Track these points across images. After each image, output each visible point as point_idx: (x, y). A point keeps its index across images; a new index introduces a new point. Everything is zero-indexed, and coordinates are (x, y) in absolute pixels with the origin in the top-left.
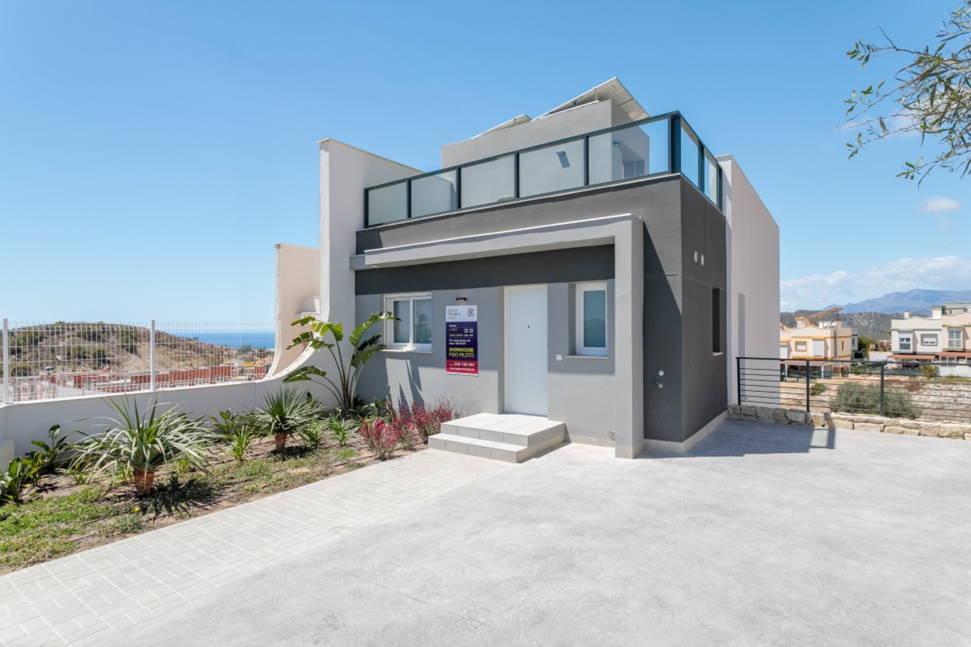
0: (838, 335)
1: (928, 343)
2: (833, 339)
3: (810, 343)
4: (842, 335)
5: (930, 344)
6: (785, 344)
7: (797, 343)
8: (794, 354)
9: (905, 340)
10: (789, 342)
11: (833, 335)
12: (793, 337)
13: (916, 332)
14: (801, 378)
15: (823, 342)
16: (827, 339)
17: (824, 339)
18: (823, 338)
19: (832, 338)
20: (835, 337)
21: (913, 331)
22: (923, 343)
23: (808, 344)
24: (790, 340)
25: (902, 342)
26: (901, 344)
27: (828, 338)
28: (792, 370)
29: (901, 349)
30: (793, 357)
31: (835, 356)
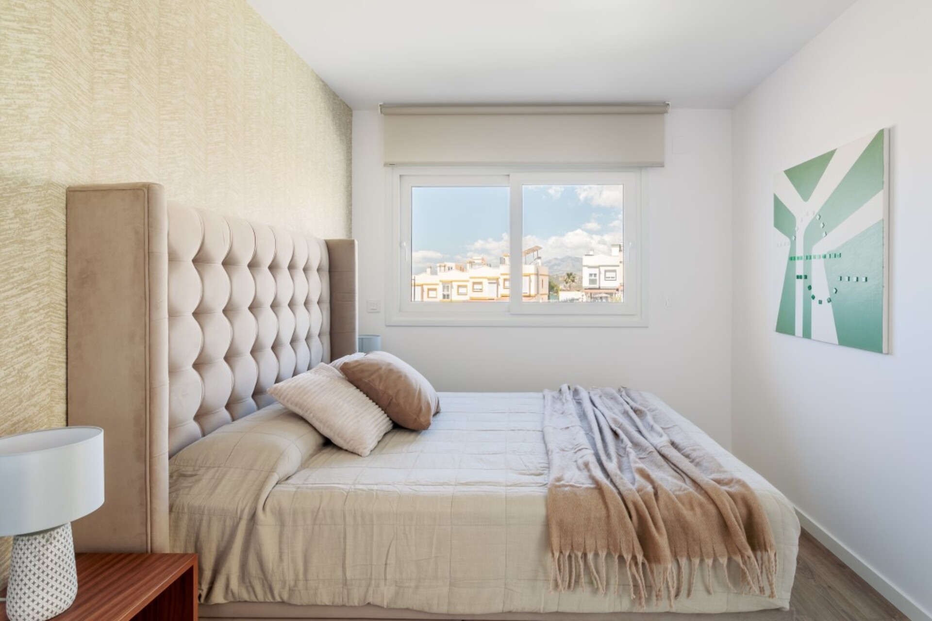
0: (540, 273)
1: (609, 278)
2: (536, 276)
4: (543, 274)
5: (610, 279)
6: (495, 281)
9: (593, 276)
11: (536, 273)
13: (601, 268)
17: (530, 276)
21: (598, 267)
22: (606, 278)
24: (499, 278)
25: (591, 278)
26: (590, 280)
27: (532, 274)
29: (590, 284)
30: (501, 295)
31: (538, 293)
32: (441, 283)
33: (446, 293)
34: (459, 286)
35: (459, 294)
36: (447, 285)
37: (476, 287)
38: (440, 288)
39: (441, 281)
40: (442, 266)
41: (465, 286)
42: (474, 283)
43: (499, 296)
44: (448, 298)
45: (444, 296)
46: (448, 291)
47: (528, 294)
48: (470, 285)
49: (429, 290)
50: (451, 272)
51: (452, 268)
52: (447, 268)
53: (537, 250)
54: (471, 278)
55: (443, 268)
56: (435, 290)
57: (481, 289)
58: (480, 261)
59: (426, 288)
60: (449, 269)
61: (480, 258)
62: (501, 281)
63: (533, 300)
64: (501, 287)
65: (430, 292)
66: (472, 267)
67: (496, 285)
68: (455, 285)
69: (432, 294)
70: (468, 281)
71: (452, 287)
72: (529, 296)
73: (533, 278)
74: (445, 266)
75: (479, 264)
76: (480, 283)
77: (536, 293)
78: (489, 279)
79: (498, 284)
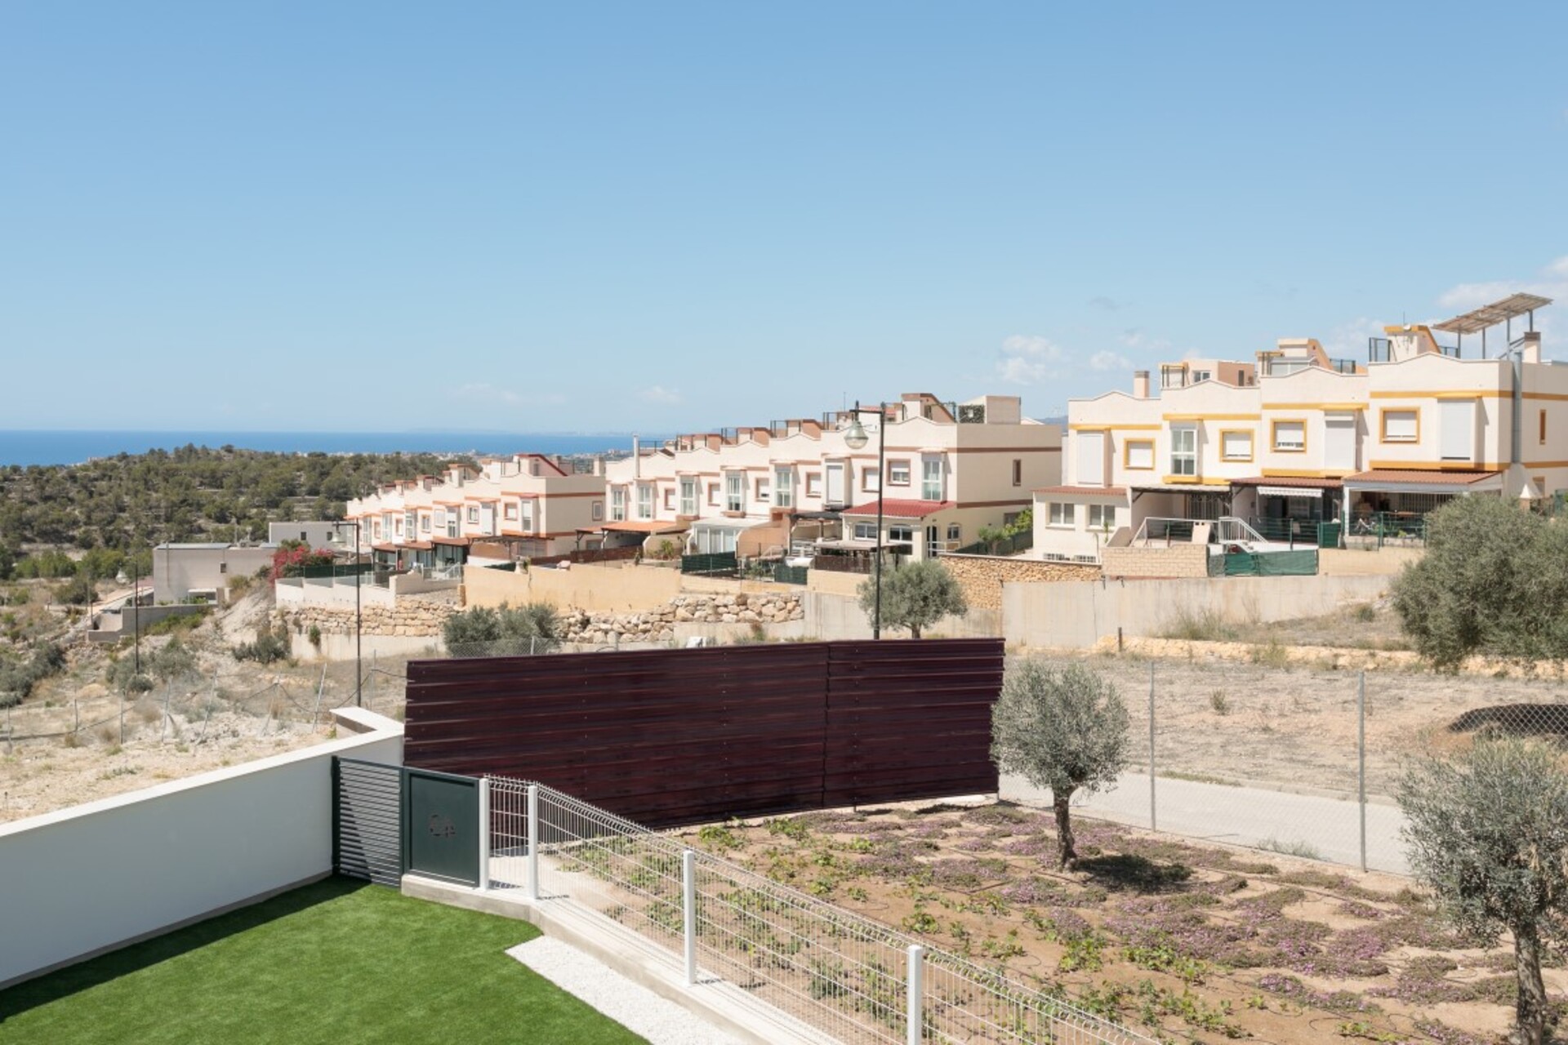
0: (1525, 387)
2: (1509, 401)
3: (1430, 410)
4: (1539, 391)
6: (1350, 418)
7: (1387, 414)
8: (1376, 452)
10: (1360, 410)
11: (1509, 388)
12: (1374, 395)
14: (1396, 535)
15: (1473, 407)
16: (1485, 400)
17: (1478, 399)
18: (1475, 395)
19: (1501, 394)
20: (1513, 394)
23: (1423, 415)
24: (1367, 406)
27: (1490, 394)
28: (1366, 509)
30: (1371, 462)
31: (1515, 459)
32: (1166, 425)
33: (1183, 454)
34: (1226, 435)
35: (1225, 457)
36: (1186, 432)
37: (1284, 436)
38: (1164, 439)
39: (1165, 417)
40: (1176, 371)
41: (1247, 435)
42: (1277, 425)
43: (1366, 468)
44: (1189, 470)
45: (1177, 466)
46: (1190, 449)
47: (1471, 463)
48: (1263, 430)
49: (1130, 444)
50: (1205, 387)
51: (1206, 376)
52: (1190, 376)
53: (1531, 311)
54: (1266, 406)
55: (1176, 378)
56: (1148, 444)
57: (1301, 445)
58: (1302, 353)
59: (1119, 438)
60: (1197, 379)
61: (1304, 341)
62: (1372, 419)
63: (1493, 483)
64: (1372, 441)
65: (1134, 452)
66: (1270, 372)
67: (1351, 433)
68: (1213, 430)
69: (1139, 457)
70: (1257, 417)
71: (1203, 438)
72: (1478, 469)
73: (1492, 406)
74: (1184, 371)
75: (1296, 362)
76: (1299, 425)
77: (1507, 459)
78: (1328, 412)
79: (1361, 429)
